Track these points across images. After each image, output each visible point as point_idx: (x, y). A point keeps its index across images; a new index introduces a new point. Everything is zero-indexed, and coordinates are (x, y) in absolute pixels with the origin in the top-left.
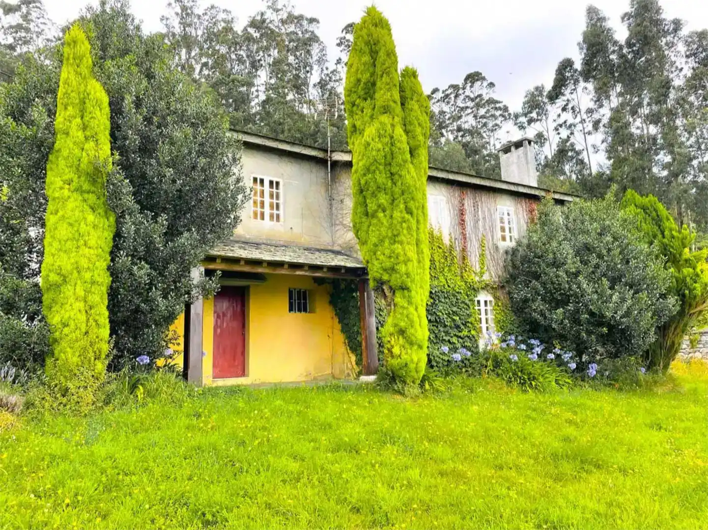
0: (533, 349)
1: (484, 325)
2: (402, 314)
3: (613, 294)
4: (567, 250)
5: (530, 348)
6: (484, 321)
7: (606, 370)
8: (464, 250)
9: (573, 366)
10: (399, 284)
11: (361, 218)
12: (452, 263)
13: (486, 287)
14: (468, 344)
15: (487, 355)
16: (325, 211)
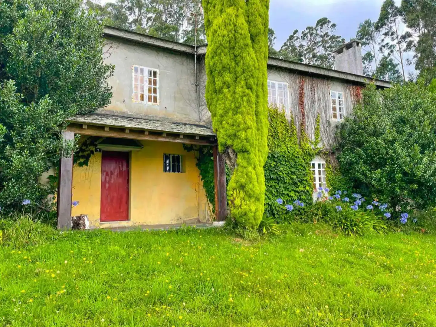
0: (355, 201)
1: (317, 183)
2: (242, 172)
3: (424, 157)
4: (386, 123)
5: (353, 200)
6: (317, 179)
7: (414, 218)
8: (302, 124)
9: (389, 215)
10: (240, 148)
11: (212, 94)
12: (292, 135)
13: (319, 153)
14: (304, 197)
15: (319, 206)
16: (194, 95)
